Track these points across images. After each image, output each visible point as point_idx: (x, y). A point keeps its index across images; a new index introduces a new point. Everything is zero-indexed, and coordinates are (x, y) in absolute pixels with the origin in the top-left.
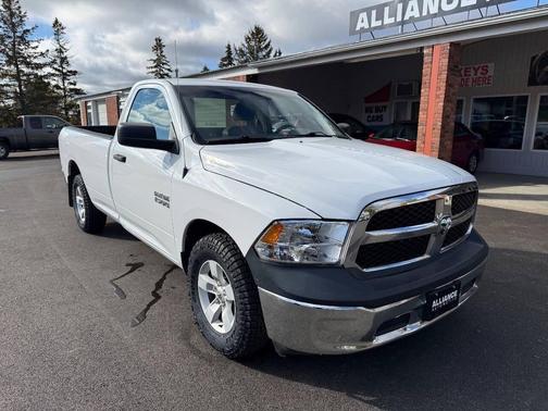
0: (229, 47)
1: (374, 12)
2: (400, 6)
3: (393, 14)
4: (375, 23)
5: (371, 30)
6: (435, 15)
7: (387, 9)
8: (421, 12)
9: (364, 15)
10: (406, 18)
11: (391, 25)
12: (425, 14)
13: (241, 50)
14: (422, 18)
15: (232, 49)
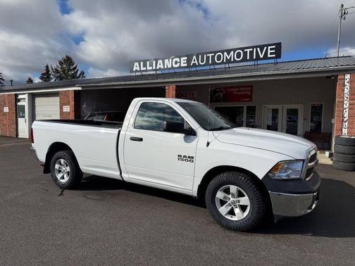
0: (47, 67)
1: (142, 63)
2: (154, 62)
3: (151, 65)
4: (143, 69)
5: (141, 71)
6: (170, 69)
7: (148, 62)
8: (164, 66)
9: (137, 64)
10: (158, 68)
11: (150, 70)
12: (166, 67)
13: (56, 70)
14: (164, 69)
15: (50, 68)
